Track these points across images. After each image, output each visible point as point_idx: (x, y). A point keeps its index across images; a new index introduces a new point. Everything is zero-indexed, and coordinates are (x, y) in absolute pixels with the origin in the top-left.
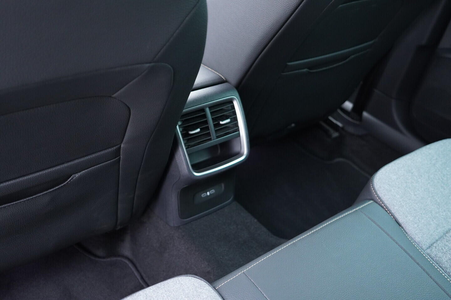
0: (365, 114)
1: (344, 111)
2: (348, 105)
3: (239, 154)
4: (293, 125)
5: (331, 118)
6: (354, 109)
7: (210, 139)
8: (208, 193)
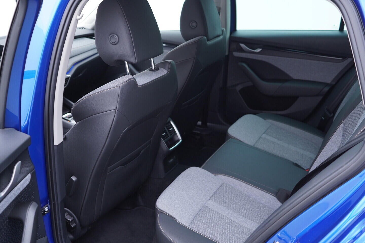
0: (208, 124)
1: (199, 126)
2: (199, 123)
3: (179, 140)
4: (184, 133)
5: (194, 131)
6: (202, 124)
7: (169, 136)
8: (171, 161)
